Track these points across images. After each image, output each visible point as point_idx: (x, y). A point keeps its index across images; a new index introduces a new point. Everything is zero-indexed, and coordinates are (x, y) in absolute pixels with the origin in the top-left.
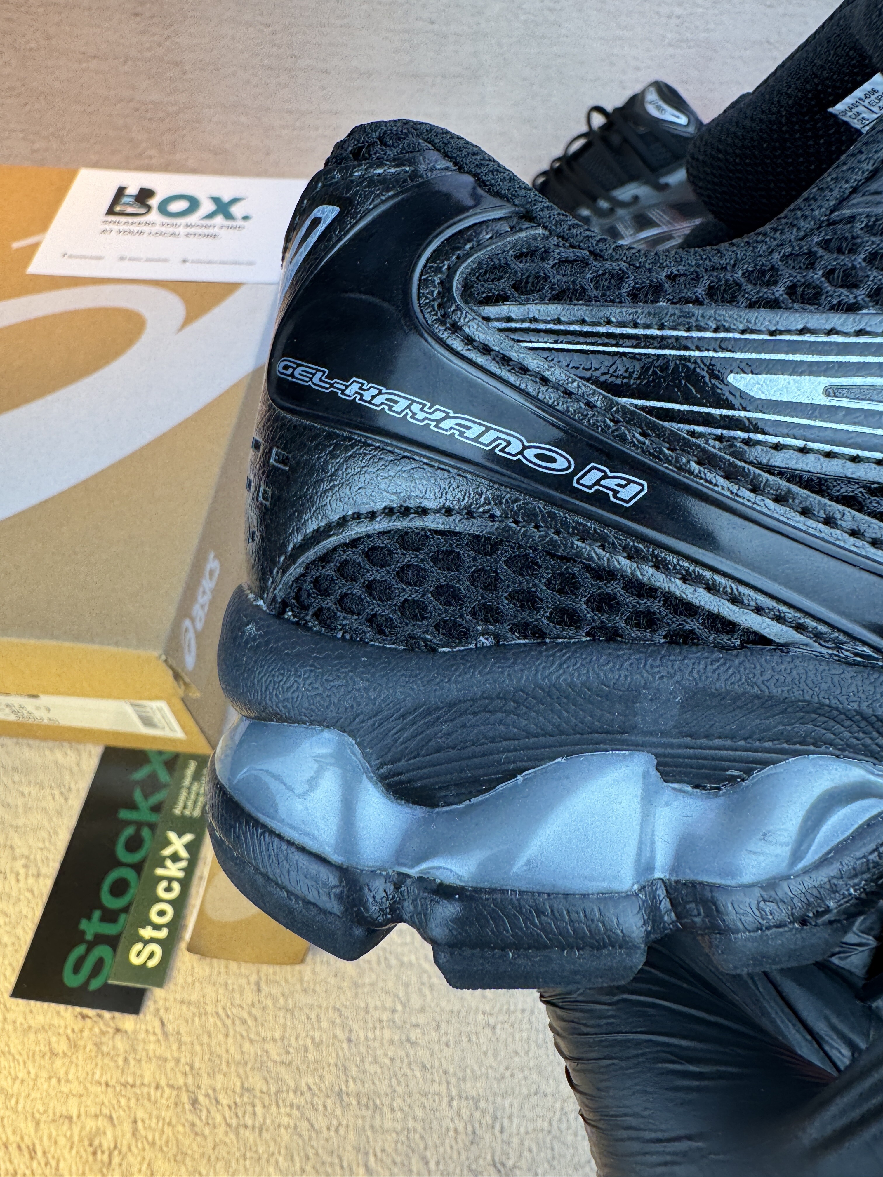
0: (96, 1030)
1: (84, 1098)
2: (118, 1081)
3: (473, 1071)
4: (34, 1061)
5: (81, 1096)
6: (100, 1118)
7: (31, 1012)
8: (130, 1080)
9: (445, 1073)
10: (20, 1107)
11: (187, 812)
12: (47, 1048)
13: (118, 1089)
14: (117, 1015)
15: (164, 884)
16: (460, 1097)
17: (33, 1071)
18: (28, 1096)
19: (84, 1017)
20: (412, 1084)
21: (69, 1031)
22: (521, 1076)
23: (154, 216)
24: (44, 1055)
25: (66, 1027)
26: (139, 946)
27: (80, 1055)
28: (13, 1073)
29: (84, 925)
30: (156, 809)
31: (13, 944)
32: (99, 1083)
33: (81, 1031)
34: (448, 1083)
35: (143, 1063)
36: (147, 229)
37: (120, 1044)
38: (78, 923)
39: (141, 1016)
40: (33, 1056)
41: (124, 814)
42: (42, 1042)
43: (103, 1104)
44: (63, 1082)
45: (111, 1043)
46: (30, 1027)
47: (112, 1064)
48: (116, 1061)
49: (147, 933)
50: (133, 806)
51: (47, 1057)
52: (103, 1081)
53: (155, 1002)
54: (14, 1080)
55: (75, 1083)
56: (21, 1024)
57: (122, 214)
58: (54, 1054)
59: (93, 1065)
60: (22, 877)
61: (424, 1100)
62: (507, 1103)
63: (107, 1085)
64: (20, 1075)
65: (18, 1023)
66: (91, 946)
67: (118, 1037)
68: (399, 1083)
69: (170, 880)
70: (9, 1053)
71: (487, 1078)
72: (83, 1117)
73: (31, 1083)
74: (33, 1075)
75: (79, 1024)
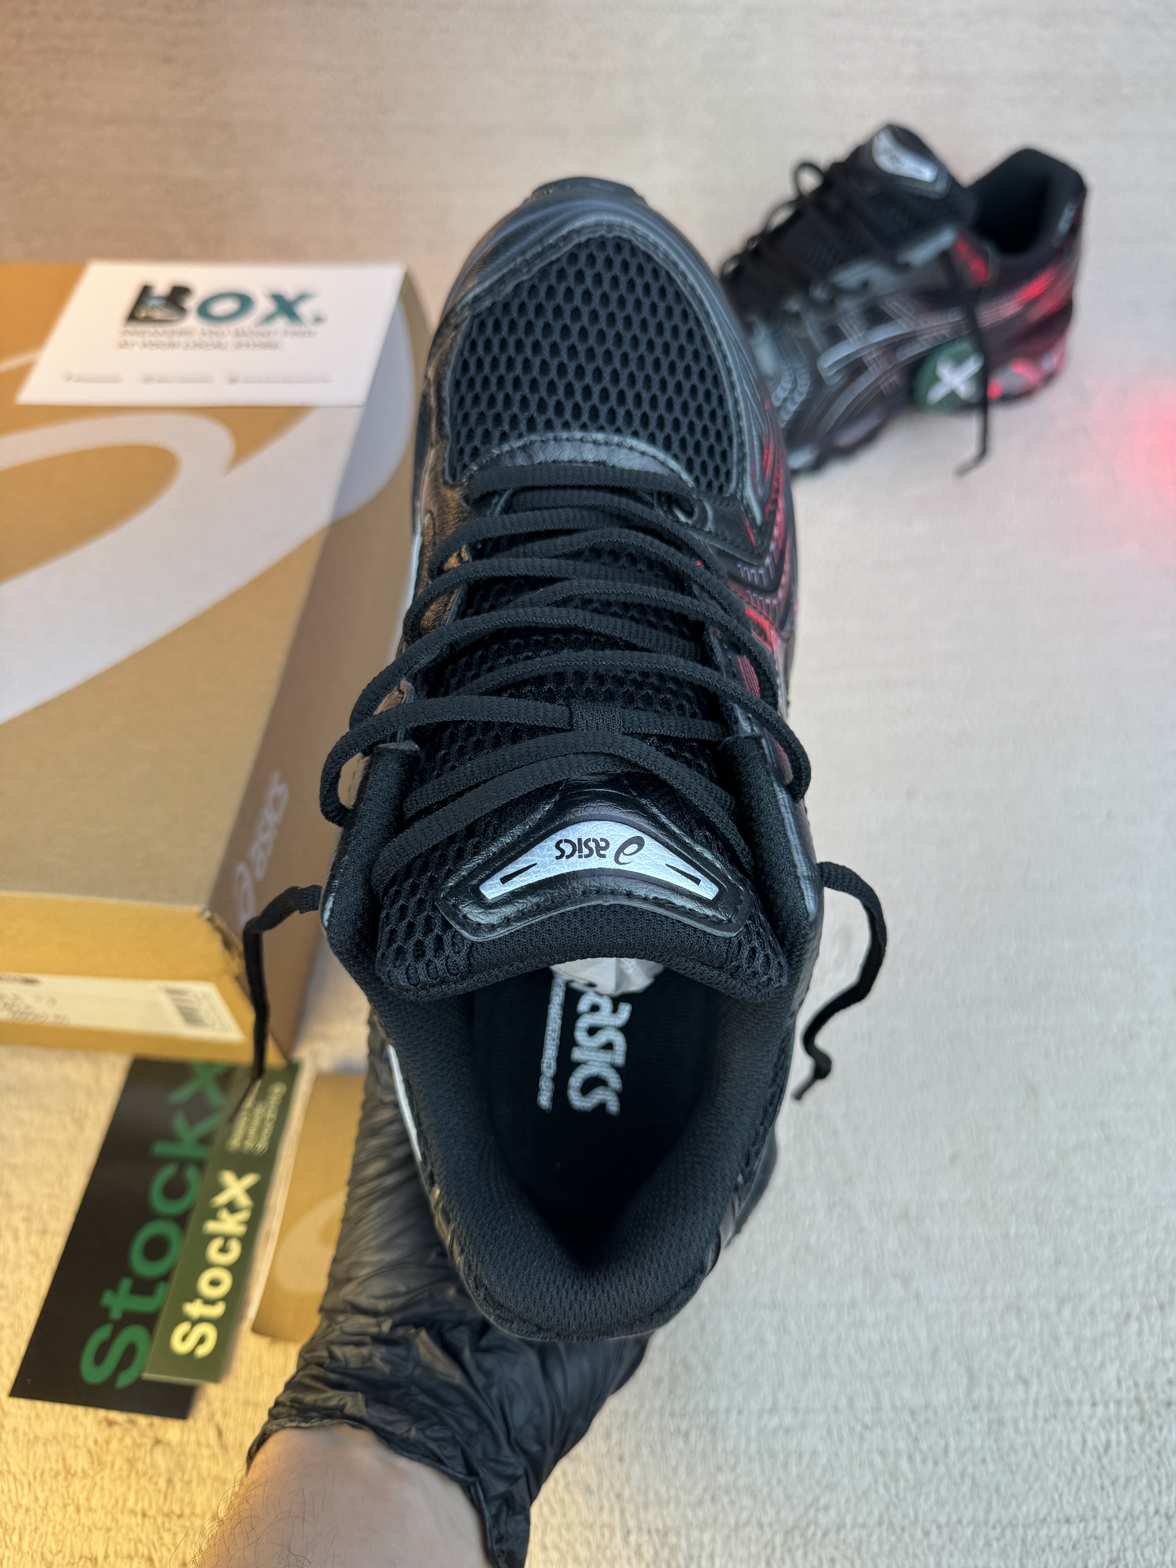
0: (128, 1441)
1: (112, 1533)
2: (159, 1510)
3: (657, 1494)
4: (43, 1483)
5: (109, 1530)
6: (136, 1560)
7: (38, 1416)
8: (176, 1509)
9: (619, 1496)
10: (25, 1546)
11: (249, 1144)
12: (60, 1465)
13: (159, 1521)
14: (157, 1421)
15: (216, 1244)
16: (640, 1529)
17: (41, 1496)
18: (36, 1529)
19: (111, 1423)
20: (572, 1512)
21: (91, 1443)
22: (726, 1499)
23: (192, 321)
24: (57, 1475)
25: (86, 1437)
26: (183, 1328)
27: (106, 1473)
28: (14, 1497)
29: (108, 1299)
30: (205, 1140)
31: (12, 1326)
32: (133, 1512)
33: (108, 1442)
34: (623, 1512)
35: (194, 1484)
36: (183, 339)
37: (161, 1459)
38: (99, 1296)
39: (190, 1422)
40: (42, 1474)
41: (160, 1148)
42: (53, 1458)
43: (141, 1541)
44: (83, 1512)
45: (148, 1459)
46: (36, 1438)
47: (150, 1487)
48: (156, 1483)
49: (194, 1309)
50: (171, 1137)
51: (61, 1478)
52: (139, 1508)
53: (209, 1403)
54: (16, 1509)
55: (101, 1514)
56: (25, 1434)
57: (148, 320)
58: (69, 1473)
59: (125, 1488)
60: (22, 1234)
61: (588, 1533)
62: (706, 1537)
63: (144, 1515)
64: (24, 1502)
65: (20, 1432)
66: (120, 1326)
67: (159, 1450)
68: (553, 1512)
69: (227, 1238)
70: (9, 1472)
71: (678, 1503)
72: (112, 1559)
73: (40, 1512)
74: (42, 1503)
75: (104, 1433)
